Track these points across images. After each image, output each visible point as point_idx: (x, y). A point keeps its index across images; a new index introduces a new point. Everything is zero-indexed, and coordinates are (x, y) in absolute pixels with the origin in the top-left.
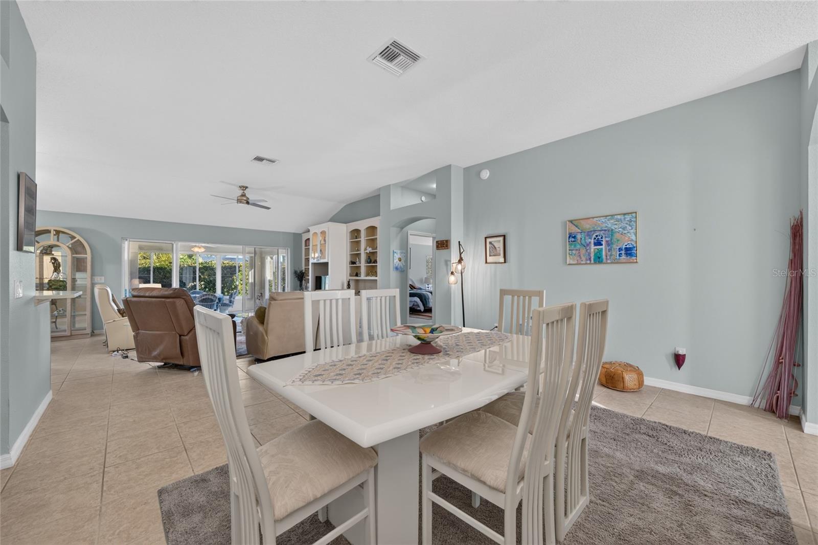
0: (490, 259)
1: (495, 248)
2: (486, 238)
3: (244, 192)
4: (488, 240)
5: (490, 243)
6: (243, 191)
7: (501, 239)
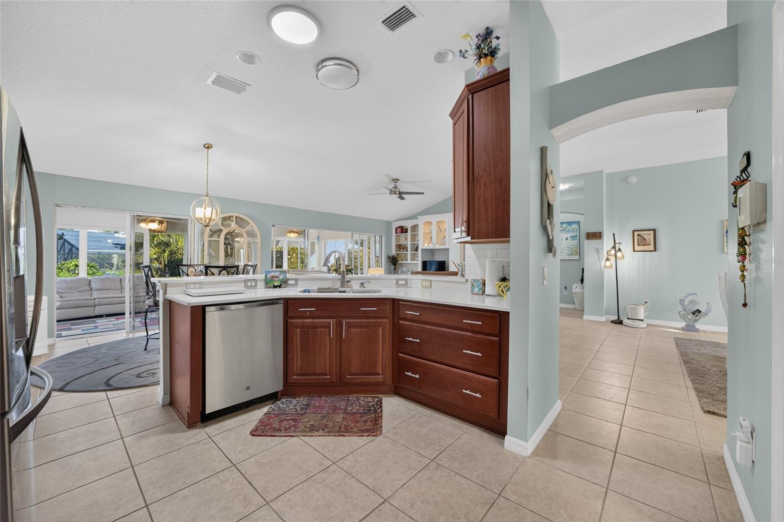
0: (637, 248)
1: (645, 239)
2: (633, 231)
3: (396, 185)
4: (636, 233)
5: (638, 235)
6: (394, 184)
7: (652, 232)
